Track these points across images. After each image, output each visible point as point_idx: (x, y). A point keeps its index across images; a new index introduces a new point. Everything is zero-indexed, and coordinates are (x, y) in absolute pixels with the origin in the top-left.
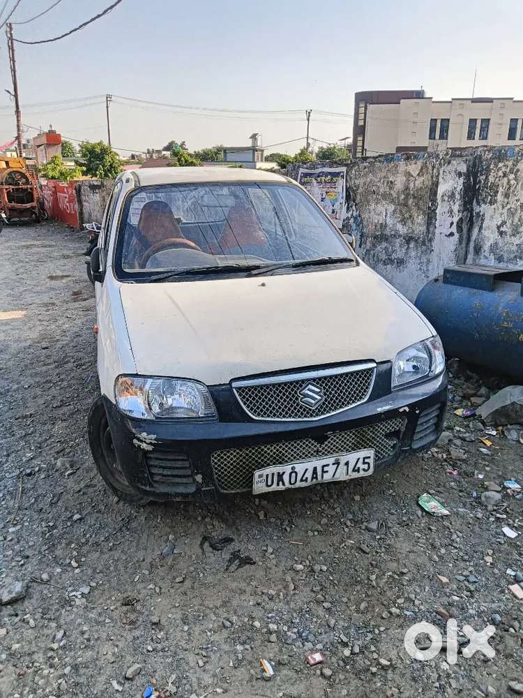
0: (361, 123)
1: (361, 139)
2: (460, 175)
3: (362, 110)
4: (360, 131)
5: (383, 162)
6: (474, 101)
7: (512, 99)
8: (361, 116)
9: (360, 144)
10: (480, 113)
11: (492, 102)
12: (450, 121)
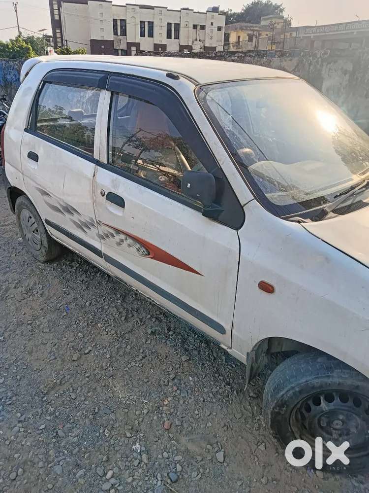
0: (57, 18)
1: (59, 31)
2: (345, 72)
3: (56, 7)
4: (57, 24)
5: (254, 57)
6: (142, 7)
7: (166, 8)
8: (56, 12)
9: (58, 35)
10: (147, 16)
11: (154, 9)
12: (127, 21)
